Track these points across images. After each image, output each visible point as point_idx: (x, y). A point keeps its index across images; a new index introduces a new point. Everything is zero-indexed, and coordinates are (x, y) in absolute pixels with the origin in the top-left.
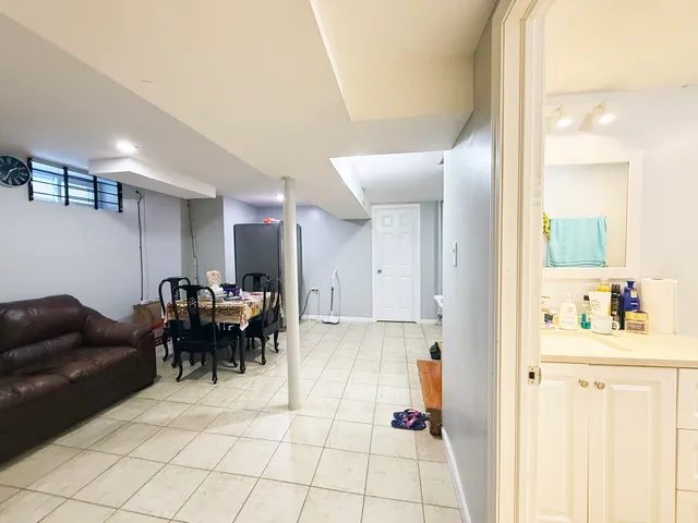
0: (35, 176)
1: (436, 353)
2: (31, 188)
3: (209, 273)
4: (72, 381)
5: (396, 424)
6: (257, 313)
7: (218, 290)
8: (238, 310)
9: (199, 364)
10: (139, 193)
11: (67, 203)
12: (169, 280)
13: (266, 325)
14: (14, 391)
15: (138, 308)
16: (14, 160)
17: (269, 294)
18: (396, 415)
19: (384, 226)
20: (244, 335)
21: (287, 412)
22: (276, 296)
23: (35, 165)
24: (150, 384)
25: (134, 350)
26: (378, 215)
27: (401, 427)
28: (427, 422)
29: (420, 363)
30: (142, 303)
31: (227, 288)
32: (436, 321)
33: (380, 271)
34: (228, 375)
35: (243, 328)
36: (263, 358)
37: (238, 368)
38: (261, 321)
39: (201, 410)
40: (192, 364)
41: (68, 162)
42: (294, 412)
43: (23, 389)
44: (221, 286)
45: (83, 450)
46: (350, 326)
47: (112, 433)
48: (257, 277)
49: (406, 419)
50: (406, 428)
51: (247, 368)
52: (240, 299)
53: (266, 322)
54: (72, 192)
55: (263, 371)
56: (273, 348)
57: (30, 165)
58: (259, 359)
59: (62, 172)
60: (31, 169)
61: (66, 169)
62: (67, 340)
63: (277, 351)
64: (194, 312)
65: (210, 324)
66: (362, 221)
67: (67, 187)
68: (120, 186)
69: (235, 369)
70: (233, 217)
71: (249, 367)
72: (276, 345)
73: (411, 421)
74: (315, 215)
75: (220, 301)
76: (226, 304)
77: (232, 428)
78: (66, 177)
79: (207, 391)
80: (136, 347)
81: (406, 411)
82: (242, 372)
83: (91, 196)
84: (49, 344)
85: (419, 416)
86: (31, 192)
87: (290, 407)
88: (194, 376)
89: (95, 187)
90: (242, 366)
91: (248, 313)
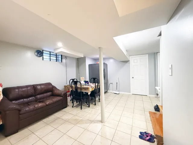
0: (44, 54)
1: (157, 108)
2: (43, 57)
3: (81, 78)
4: (47, 105)
5: (141, 137)
6: (93, 89)
7: (83, 82)
8: (88, 88)
9: (78, 103)
10: (66, 57)
11: (50, 61)
12: (72, 79)
13: (96, 93)
14: (34, 106)
15: (65, 86)
16: (40, 51)
17: (97, 84)
18: (141, 133)
19: (134, 63)
20: (89, 96)
21: (101, 123)
22: (99, 84)
23: (44, 52)
24: (66, 107)
25: (62, 98)
26: (132, 60)
27: (144, 139)
28: (155, 139)
29: (150, 113)
30: (66, 85)
31: (86, 82)
32: (156, 96)
33: (133, 78)
34: (85, 107)
35: (89, 94)
36: (95, 103)
37: (88, 106)
38: (94, 92)
39: (77, 118)
40: (77, 103)
41: (50, 51)
42: (103, 124)
43: (36, 106)
44: (84, 81)
45: (47, 124)
46: (123, 95)
47: (55, 120)
48: (94, 79)
49: (145, 136)
50: (145, 140)
51: (90, 106)
52: (89, 85)
53: (96, 92)
54: (51, 58)
55: (95, 107)
56: (98, 100)
57: (43, 52)
58: (94, 103)
59: (49, 53)
60: (43, 53)
61: (50, 52)
62: (49, 94)
63: (100, 101)
64: (76, 88)
65: (80, 92)
66: (127, 62)
67: (50, 57)
68: (62, 56)
69: (87, 106)
70: (88, 62)
71: (91, 106)
72: (99, 99)
73: (148, 138)
74: (111, 61)
75: (83, 85)
76: (85, 86)
77: (83, 126)
78: (50, 54)
79: (79, 112)
80: (62, 97)
81: (145, 132)
82: (89, 107)
83: (55, 58)
84: (45, 95)
85: (151, 136)
86: (43, 58)
87: (102, 121)
88: (77, 106)
89: (56, 56)
90: (89, 105)
91: (91, 90)
